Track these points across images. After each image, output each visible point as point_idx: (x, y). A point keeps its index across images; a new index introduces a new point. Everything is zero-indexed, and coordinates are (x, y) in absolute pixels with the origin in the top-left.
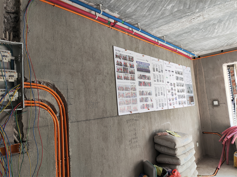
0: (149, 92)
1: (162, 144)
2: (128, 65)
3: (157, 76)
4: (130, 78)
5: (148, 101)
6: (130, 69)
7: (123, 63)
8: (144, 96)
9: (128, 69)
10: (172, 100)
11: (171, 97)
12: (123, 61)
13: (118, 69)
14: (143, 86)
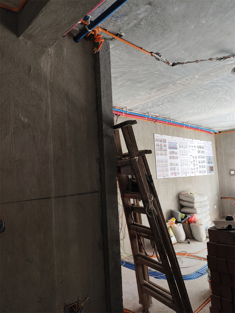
0: (176, 163)
1: (185, 200)
2: (163, 145)
3: (183, 151)
4: (164, 154)
5: (175, 170)
6: (164, 148)
7: (159, 144)
8: (173, 167)
9: (162, 148)
10: (193, 169)
11: (193, 167)
12: (159, 143)
13: (157, 149)
14: (172, 159)
